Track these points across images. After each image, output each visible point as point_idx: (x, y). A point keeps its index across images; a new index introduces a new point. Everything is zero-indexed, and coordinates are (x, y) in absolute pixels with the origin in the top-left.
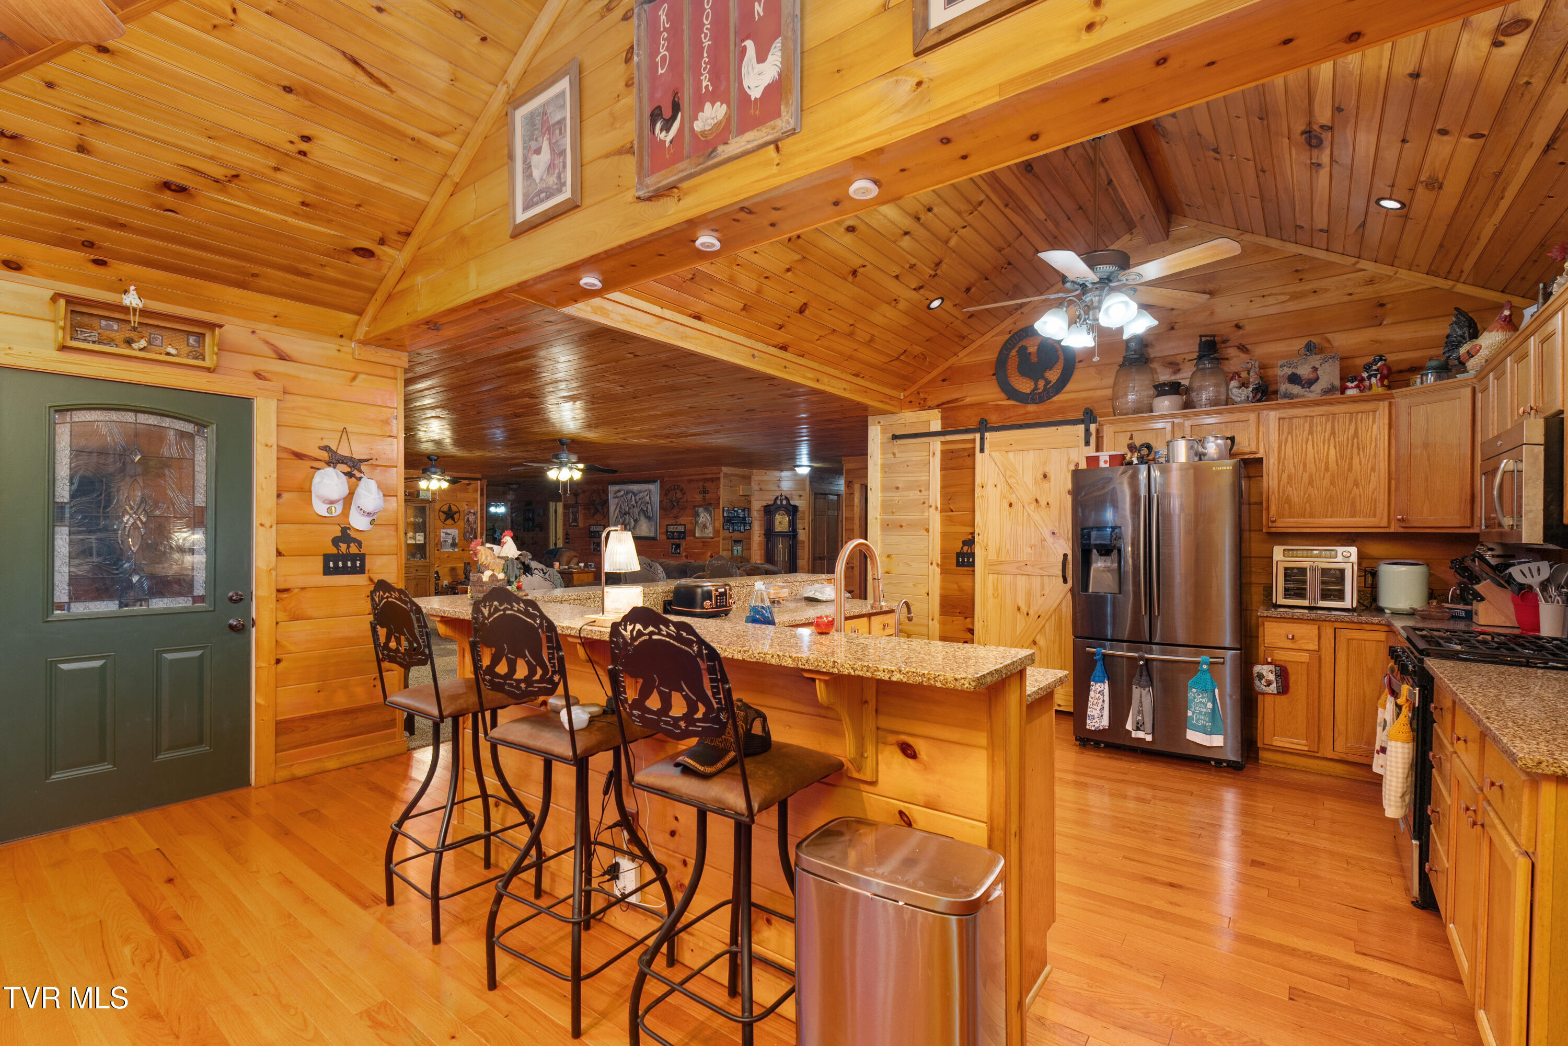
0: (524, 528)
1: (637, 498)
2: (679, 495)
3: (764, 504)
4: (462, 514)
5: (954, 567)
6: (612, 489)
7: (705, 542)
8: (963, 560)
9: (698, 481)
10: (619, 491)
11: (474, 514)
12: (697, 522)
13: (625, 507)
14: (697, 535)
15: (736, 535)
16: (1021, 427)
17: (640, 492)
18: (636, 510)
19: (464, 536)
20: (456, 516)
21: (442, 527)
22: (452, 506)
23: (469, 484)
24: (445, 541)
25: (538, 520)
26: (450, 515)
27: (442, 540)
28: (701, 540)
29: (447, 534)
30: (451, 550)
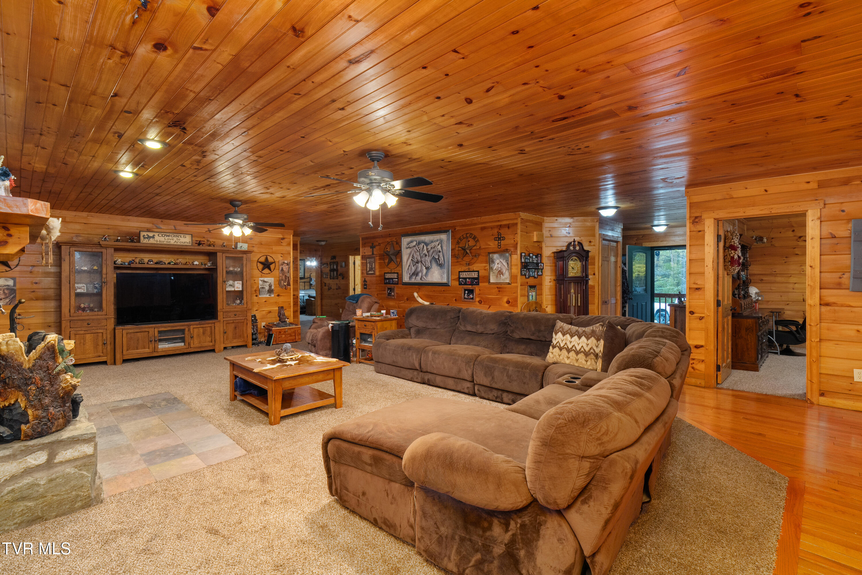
0: (330, 276)
1: (429, 247)
2: (471, 243)
3: (555, 250)
4: (277, 264)
6: (405, 241)
7: (500, 288)
9: (492, 228)
10: (412, 242)
11: (288, 264)
12: (491, 269)
13: (417, 257)
14: (492, 281)
15: (531, 281)
17: (432, 242)
18: (428, 259)
19: (280, 283)
20: (272, 266)
21: (260, 275)
22: (269, 258)
23: (283, 239)
24: (263, 288)
25: (340, 270)
26: (267, 265)
27: (260, 287)
28: (496, 286)
29: (264, 281)
30: (268, 296)
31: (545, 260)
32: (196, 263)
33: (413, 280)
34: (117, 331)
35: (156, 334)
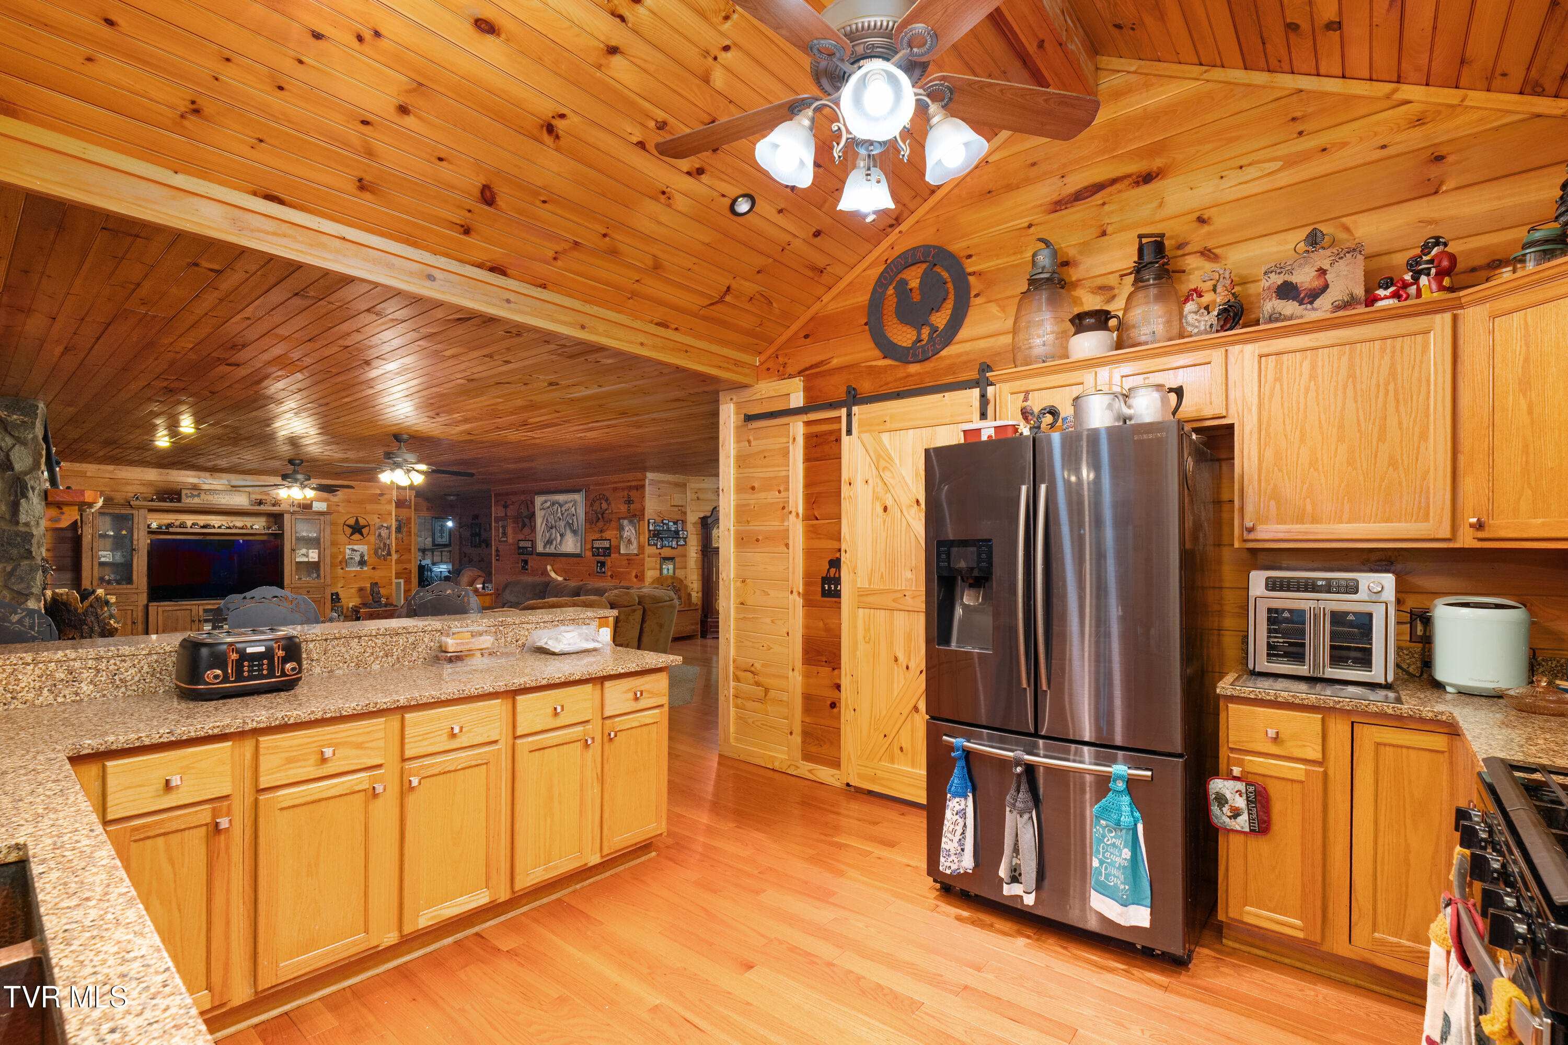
1: (563, 509)
2: (604, 506)
3: (702, 515)
4: (372, 528)
5: (818, 597)
6: (539, 500)
7: (630, 560)
8: (830, 588)
9: (623, 489)
10: (546, 502)
11: (387, 528)
12: (621, 537)
13: (551, 520)
14: (622, 552)
15: (666, 552)
16: (899, 395)
17: (566, 503)
18: (562, 523)
19: (376, 553)
20: (365, 531)
22: (360, 519)
23: (381, 495)
25: (484, 535)
26: (357, 529)
28: (626, 557)
29: (353, 550)
30: (358, 569)
31: (690, 527)
32: (256, 527)
33: (547, 550)
34: (150, 608)
35: (201, 613)
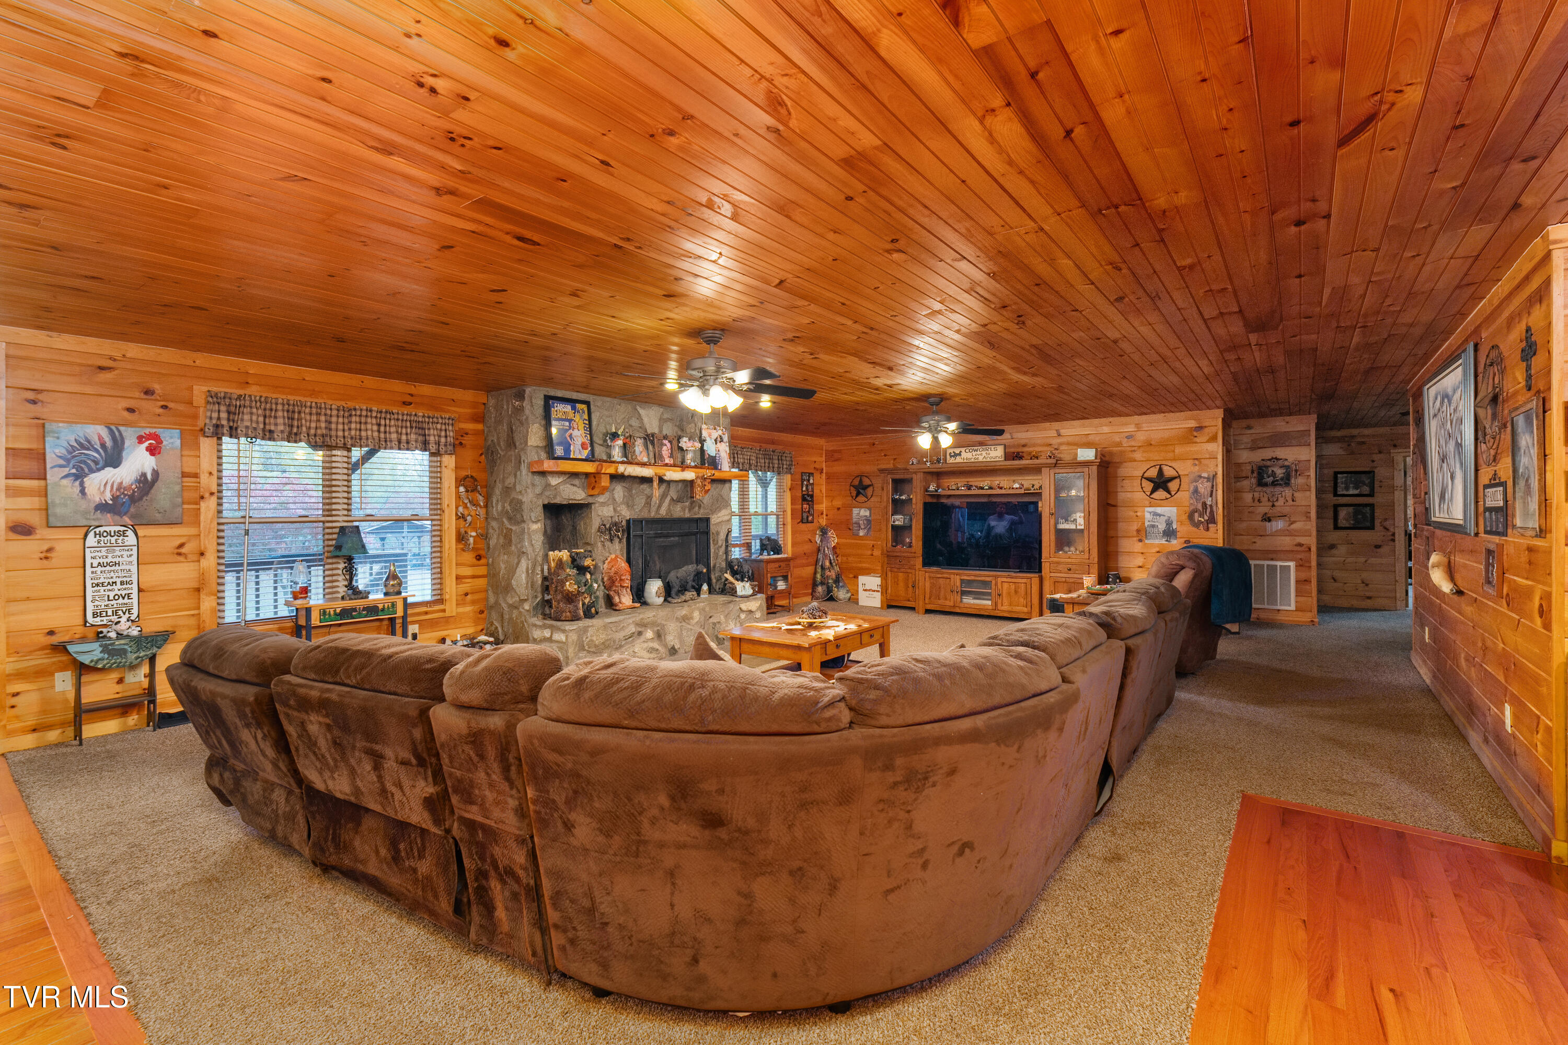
1: (1451, 409)
2: (1497, 381)
4: (1184, 480)
6: (1428, 397)
7: (1531, 549)
9: (1520, 313)
10: (1430, 401)
12: (1517, 472)
17: (1454, 391)
18: (1452, 447)
20: (1173, 485)
21: (1147, 503)
22: (1165, 468)
23: (1200, 428)
24: (1153, 526)
26: (1161, 483)
27: (1147, 524)
28: (1525, 542)
29: (1156, 514)
30: (1163, 541)
34: (923, 573)
35: (958, 584)
